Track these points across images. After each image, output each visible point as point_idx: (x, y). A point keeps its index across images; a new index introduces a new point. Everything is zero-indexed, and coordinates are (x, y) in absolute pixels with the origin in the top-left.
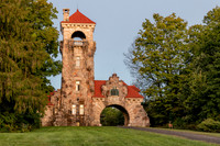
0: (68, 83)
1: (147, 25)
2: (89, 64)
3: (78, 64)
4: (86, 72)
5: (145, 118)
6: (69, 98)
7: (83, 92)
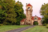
0: (27, 17)
2: (31, 13)
3: (29, 14)
4: (30, 15)
5: (41, 24)
6: (27, 20)
7: (30, 19)
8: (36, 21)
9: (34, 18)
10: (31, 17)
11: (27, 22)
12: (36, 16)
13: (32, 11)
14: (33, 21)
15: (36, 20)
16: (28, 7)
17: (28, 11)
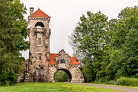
0: (33, 55)
1: (83, 18)
4: (44, 48)
5: (81, 78)
6: (34, 65)
7: (43, 61)
8: (64, 67)
9: (57, 59)
10: (46, 55)
11: (33, 71)
13: (50, 33)
14: (53, 70)
15: (62, 66)
16: (36, 22)
17: (36, 33)
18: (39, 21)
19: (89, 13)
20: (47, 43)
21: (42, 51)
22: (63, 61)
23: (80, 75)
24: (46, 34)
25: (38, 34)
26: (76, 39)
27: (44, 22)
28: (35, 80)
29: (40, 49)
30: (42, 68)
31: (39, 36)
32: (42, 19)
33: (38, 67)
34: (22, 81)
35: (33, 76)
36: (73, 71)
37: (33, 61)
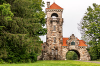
0: (49, 39)
1: (89, 9)
4: (58, 33)
5: (88, 56)
6: (50, 46)
7: (57, 44)
9: (68, 42)
10: (59, 39)
11: (49, 51)
12: (73, 35)
13: (63, 22)
14: (65, 50)
15: (73, 47)
16: (52, 13)
17: (52, 22)
18: (55, 12)
19: (94, 5)
20: (60, 29)
21: (56, 35)
22: (73, 44)
23: (87, 54)
24: (60, 22)
25: (53, 23)
26: (84, 26)
27: (58, 13)
28: (51, 59)
29: (55, 34)
30: (57, 49)
31: (54, 24)
32: (56, 11)
33: (54, 48)
34: (41, 59)
35: (49, 55)
36: (81, 51)
37: (49, 43)
